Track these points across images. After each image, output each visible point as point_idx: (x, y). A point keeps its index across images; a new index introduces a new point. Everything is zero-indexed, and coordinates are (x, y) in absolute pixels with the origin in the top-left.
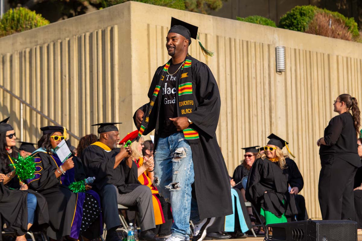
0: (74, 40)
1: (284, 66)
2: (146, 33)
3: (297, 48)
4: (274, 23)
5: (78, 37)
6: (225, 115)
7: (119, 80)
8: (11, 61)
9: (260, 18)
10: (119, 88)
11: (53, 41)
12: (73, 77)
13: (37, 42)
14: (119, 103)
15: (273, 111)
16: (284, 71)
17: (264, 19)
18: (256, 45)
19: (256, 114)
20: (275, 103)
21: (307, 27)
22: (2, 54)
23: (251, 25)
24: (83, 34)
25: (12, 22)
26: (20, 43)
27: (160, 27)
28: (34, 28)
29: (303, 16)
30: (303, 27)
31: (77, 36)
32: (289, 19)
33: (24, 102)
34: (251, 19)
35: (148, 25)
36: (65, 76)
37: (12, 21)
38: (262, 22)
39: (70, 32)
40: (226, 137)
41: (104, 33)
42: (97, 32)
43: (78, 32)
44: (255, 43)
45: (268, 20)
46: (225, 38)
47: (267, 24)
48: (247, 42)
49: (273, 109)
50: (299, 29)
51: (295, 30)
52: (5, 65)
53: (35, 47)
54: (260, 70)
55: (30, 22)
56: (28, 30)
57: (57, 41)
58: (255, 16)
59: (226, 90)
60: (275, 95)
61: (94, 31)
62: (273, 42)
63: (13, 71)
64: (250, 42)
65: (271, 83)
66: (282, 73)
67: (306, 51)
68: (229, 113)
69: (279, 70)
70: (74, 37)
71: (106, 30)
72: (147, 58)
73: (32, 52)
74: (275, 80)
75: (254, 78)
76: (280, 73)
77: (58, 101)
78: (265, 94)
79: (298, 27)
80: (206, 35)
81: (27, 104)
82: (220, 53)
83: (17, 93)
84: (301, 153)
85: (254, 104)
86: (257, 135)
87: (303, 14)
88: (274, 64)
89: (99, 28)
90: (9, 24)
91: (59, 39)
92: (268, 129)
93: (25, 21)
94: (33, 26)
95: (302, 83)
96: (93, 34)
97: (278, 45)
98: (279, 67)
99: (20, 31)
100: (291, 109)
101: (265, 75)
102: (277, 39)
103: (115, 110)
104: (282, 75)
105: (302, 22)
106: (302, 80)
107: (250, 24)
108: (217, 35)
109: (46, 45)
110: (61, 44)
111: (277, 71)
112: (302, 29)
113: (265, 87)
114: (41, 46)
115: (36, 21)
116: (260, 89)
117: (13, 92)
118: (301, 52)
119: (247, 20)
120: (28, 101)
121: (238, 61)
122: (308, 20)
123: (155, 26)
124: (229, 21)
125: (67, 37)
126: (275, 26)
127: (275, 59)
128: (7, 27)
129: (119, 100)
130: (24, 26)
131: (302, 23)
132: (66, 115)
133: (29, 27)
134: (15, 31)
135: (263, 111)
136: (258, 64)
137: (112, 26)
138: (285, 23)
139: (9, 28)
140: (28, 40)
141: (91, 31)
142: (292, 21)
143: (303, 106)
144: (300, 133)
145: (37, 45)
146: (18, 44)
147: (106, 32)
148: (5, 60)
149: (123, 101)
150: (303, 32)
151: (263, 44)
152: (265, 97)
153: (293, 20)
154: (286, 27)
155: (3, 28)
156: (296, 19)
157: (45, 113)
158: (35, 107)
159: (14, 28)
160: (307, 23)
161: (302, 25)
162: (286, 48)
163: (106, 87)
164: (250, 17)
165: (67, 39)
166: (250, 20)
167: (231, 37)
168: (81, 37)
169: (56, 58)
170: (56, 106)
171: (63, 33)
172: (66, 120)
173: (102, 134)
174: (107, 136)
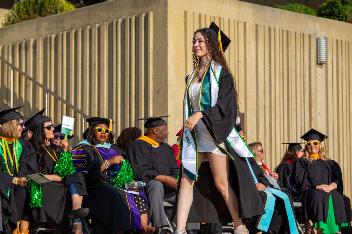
0: (105, 26)
1: (325, 58)
2: (183, 21)
3: (339, 39)
4: (314, 12)
5: (109, 23)
6: (264, 109)
7: (154, 69)
8: (35, 47)
9: (300, 6)
10: (153, 79)
11: (82, 27)
12: (103, 66)
13: (64, 27)
14: (154, 94)
15: (313, 106)
16: (325, 63)
17: (304, 7)
18: (297, 34)
19: (295, 109)
20: (316, 97)
21: (349, 17)
22: (25, 39)
23: (292, 14)
24: (115, 20)
25: (35, 6)
26: (45, 28)
27: (198, 15)
28: (59, 13)
29: (345, 5)
30: (345, 16)
31: (108, 22)
32: (329, 8)
33: (49, 91)
34: (291, 7)
35: (186, 12)
36: (95, 65)
37: (36, 4)
38: (302, 11)
39: (100, 17)
40: (264, 132)
41: (137, 20)
42: (130, 19)
43: (110, 18)
44: (296, 32)
45: (309, 8)
46: (264, 27)
47: (308, 13)
48: (287, 32)
49: (313, 103)
50: (341, 18)
51: (337, 20)
52: (28, 51)
53: (61, 33)
54: (301, 62)
55: (55, 6)
56: (52, 14)
57: (86, 27)
58: (295, 4)
59: (265, 83)
60: (316, 88)
61: (127, 17)
62: (314, 32)
63: (37, 57)
64: (291, 31)
65: (311, 76)
66: (323, 64)
67: (348, 42)
68: (268, 107)
69: (320, 62)
70: (105, 23)
71: (140, 17)
72: (183, 47)
73: (59, 38)
74: (315, 73)
75: (294, 70)
76: (321, 66)
77: (86, 90)
78: (305, 87)
79: (340, 17)
80: (245, 23)
81: (51, 93)
82: (259, 42)
83: (41, 81)
84: (341, 151)
85: (294, 98)
86: (295, 131)
87: (345, 2)
88: (315, 56)
89: (132, 14)
90: (32, 8)
91: (88, 25)
92: (308, 125)
93: (49, 5)
94: (59, 11)
95: (344, 76)
96: (126, 20)
97: (319, 36)
98: (320, 60)
99: (45, 15)
100: (332, 104)
101: (305, 67)
102: (318, 29)
103: (148, 102)
104: (323, 68)
105: (344, 11)
106: (344, 73)
107: (291, 12)
108: (256, 24)
109: (74, 31)
110: (90, 30)
111: (317, 64)
112: (344, 18)
113: (305, 80)
114: (68, 32)
115: (61, 5)
116: (300, 82)
117: (37, 80)
118: (344, 43)
119: (286, 8)
120: (53, 90)
121: (277, 52)
122: (350, 9)
123: (192, 14)
124: (268, 9)
125: (97, 23)
126: (315, 15)
127: (316, 50)
128: (29, 11)
129: (153, 91)
130: (49, 10)
131: (344, 13)
132: (95, 106)
133: (54, 11)
134: (38, 15)
135: (303, 105)
136: (298, 55)
137: (147, 12)
138: (325, 12)
139: (31, 12)
140: (54, 25)
141: (124, 17)
142: (332, 10)
143: (344, 101)
144: (341, 129)
145: (63, 31)
146: (43, 29)
147: (140, 19)
148: (28, 46)
149: (158, 92)
150: (345, 21)
151: (303, 34)
152: (305, 91)
153: (334, 9)
154: (325, 17)
155: (25, 11)
156: (338, 8)
157: (71, 102)
158: (61, 96)
159: (38, 12)
160: (349, 12)
161: (344, 14)
162: (328, 39)
163: (140, 77)
164: (290, 5)
165: (98, 25)
166: (289, 8)
167: (271, 27)
168: (112, 24)
169: (85, 45)
170: (84, 96)
171: (93, 19)
172: (95, 111)
173: (151, 129)
174: (157, 131)
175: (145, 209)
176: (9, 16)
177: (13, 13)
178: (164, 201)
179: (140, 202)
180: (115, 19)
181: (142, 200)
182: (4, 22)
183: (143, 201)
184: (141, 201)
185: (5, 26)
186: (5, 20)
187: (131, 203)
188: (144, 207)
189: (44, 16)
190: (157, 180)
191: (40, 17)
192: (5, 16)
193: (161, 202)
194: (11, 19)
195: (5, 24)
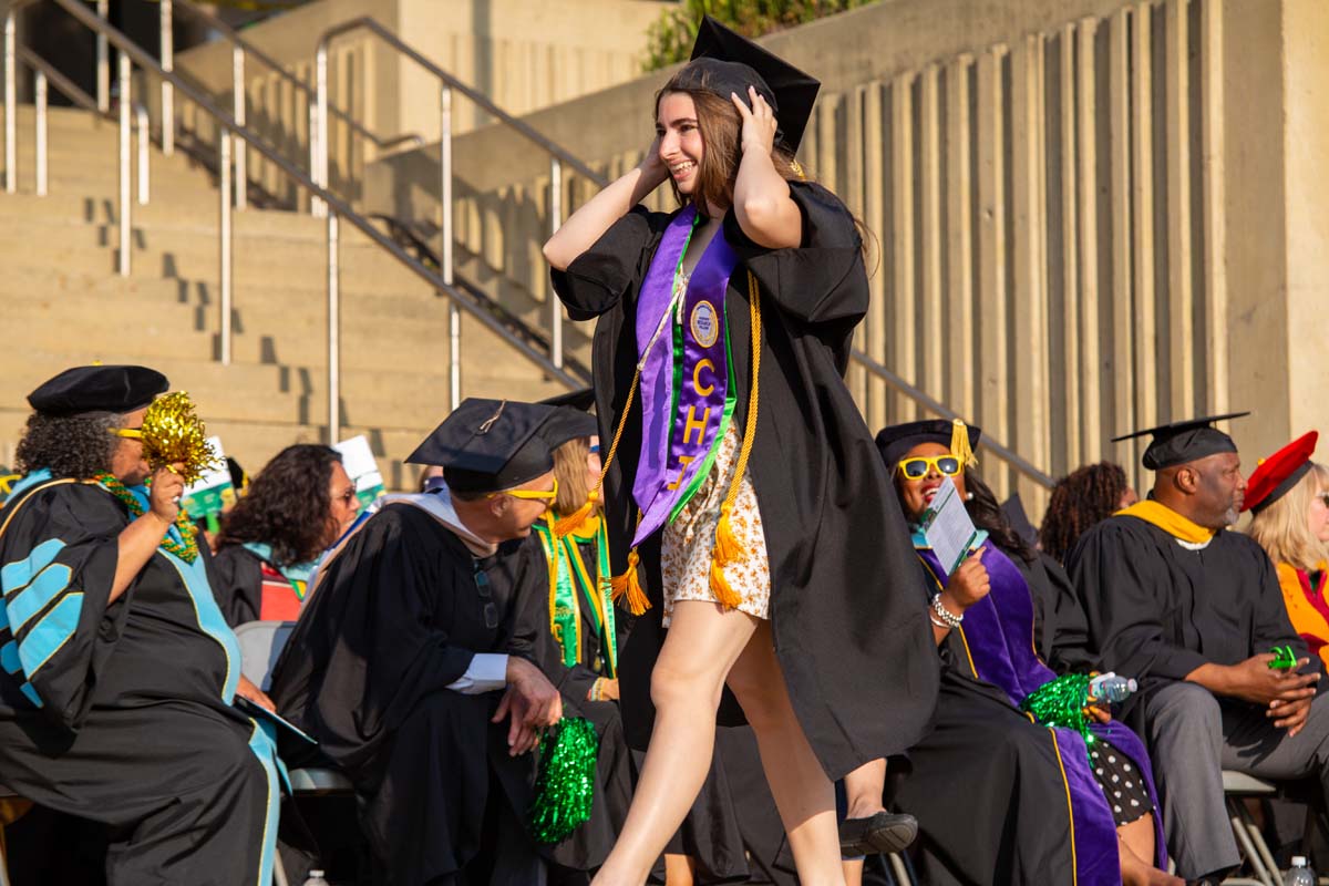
0: (1030, 54)
5: (1045, 40)
7: (1228, 222)
10: (1226, 262)
11: (938, 61)
12: (1025, 218)
13: (869, 63)
14: (1230, 328)
24: (1070, 27)
28: (856, 5)
31: (1042, 35)
36: (991, 213)
39: (1011, 18)
41: (1159, 18)
42: (1130, 17)
43: (1047, 17)
53: (859, 90)
56: (829, 14)
57: (956, 62)
61: (1118, 11)
70: (1031, 39)
71: (1169, 6)
73: (850, 110)
77: (961, 320)
91: (964, 50)
96: (1114, 23)
99: (798, 20)
103: (1209, 357)
109: (907, 80)
110: (973, 71)
114: (886, 84)
125: (1000, 42)
128: (739, 7)
129: (1229, 312)
132: (994, 381)
134: (773, 23)
139: (749, 10)
140: (832, 59)
141: (1104, 12)
145: (867, 81)
147: (1170, 12)
149: (1248, 317)
155: (724, 7)
157: (905, 370)
159: (773, 9)
163: (1172, 259)
165: (1000, 51)
168: (1058, 41)
169: (951, 137)
170: (953, 344)
171: (981, 26)
172: (996, 405)
173: (1168, 474)
174: (1191, 479)
175: (1135, 803)
176: (664, 32)
177: (680, 17)
178: (1225, 768)
179: (1112, 775)
180: (1071, 21)
181: (1119, 764)
182: (647, 57)
183: (1127, 768)
184: (1117, 769)
185: (652, 70)
186: (651, 48)
187: (1078, 774)
188: (1128, 794)
189: (795, 22)
190: (1192, 682)
191: (782, 27)
192: (650, 33)
193: (1212, 773)
194: (674, 44)
195: (649, 64)
